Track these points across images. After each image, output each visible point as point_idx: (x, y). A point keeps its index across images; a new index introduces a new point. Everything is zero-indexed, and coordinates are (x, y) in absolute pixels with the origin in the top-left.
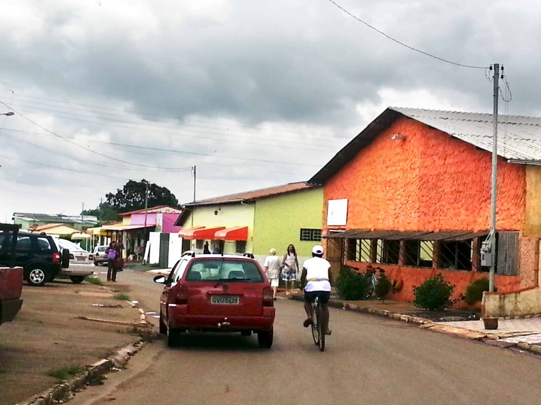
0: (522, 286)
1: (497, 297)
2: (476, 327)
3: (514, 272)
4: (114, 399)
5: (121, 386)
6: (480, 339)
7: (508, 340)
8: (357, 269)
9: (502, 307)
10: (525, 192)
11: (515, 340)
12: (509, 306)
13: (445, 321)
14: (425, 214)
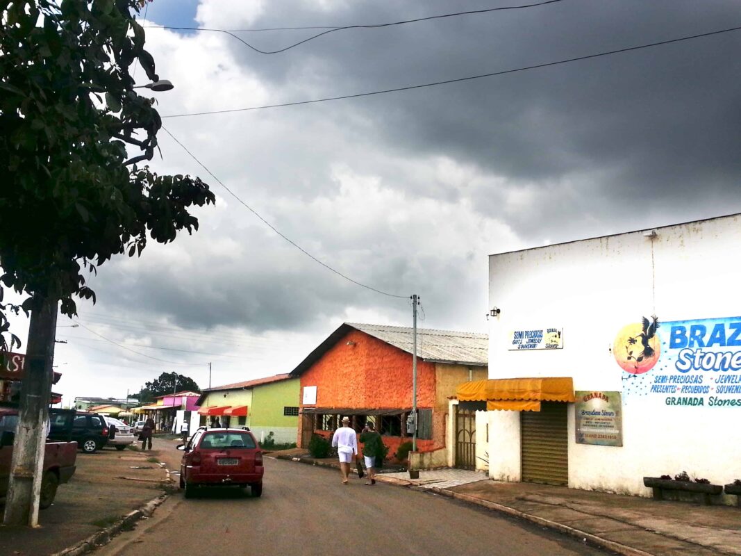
0: (435, 447)
1: (418, 455)
2: (404, 477)
3: (430, 437)
4: (141, 542)
5: (149, 531)
6: (407, 486)
7: (426, 486)
8: (323, 436)
9: (421, 462)
10: (435, 381)
11: (431, 486)
12: (426, 462)
13: (384, 473)
14: (370, 397)
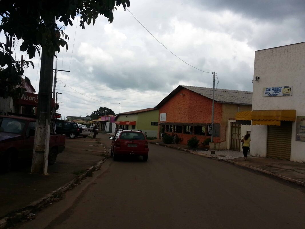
0: (221, 141)
1: (214, 144)
2: (208, 153)
3: (218, 136)
4: (96, 183)
5: (99, 177)
6: (210, 157)
7: (219, 158)
8: (169, 134)
9: (215, 147)
10: (222, 111)
11: (222, 158)
12: (217, 147)
13: (198, 151)
14: (190, 118)
